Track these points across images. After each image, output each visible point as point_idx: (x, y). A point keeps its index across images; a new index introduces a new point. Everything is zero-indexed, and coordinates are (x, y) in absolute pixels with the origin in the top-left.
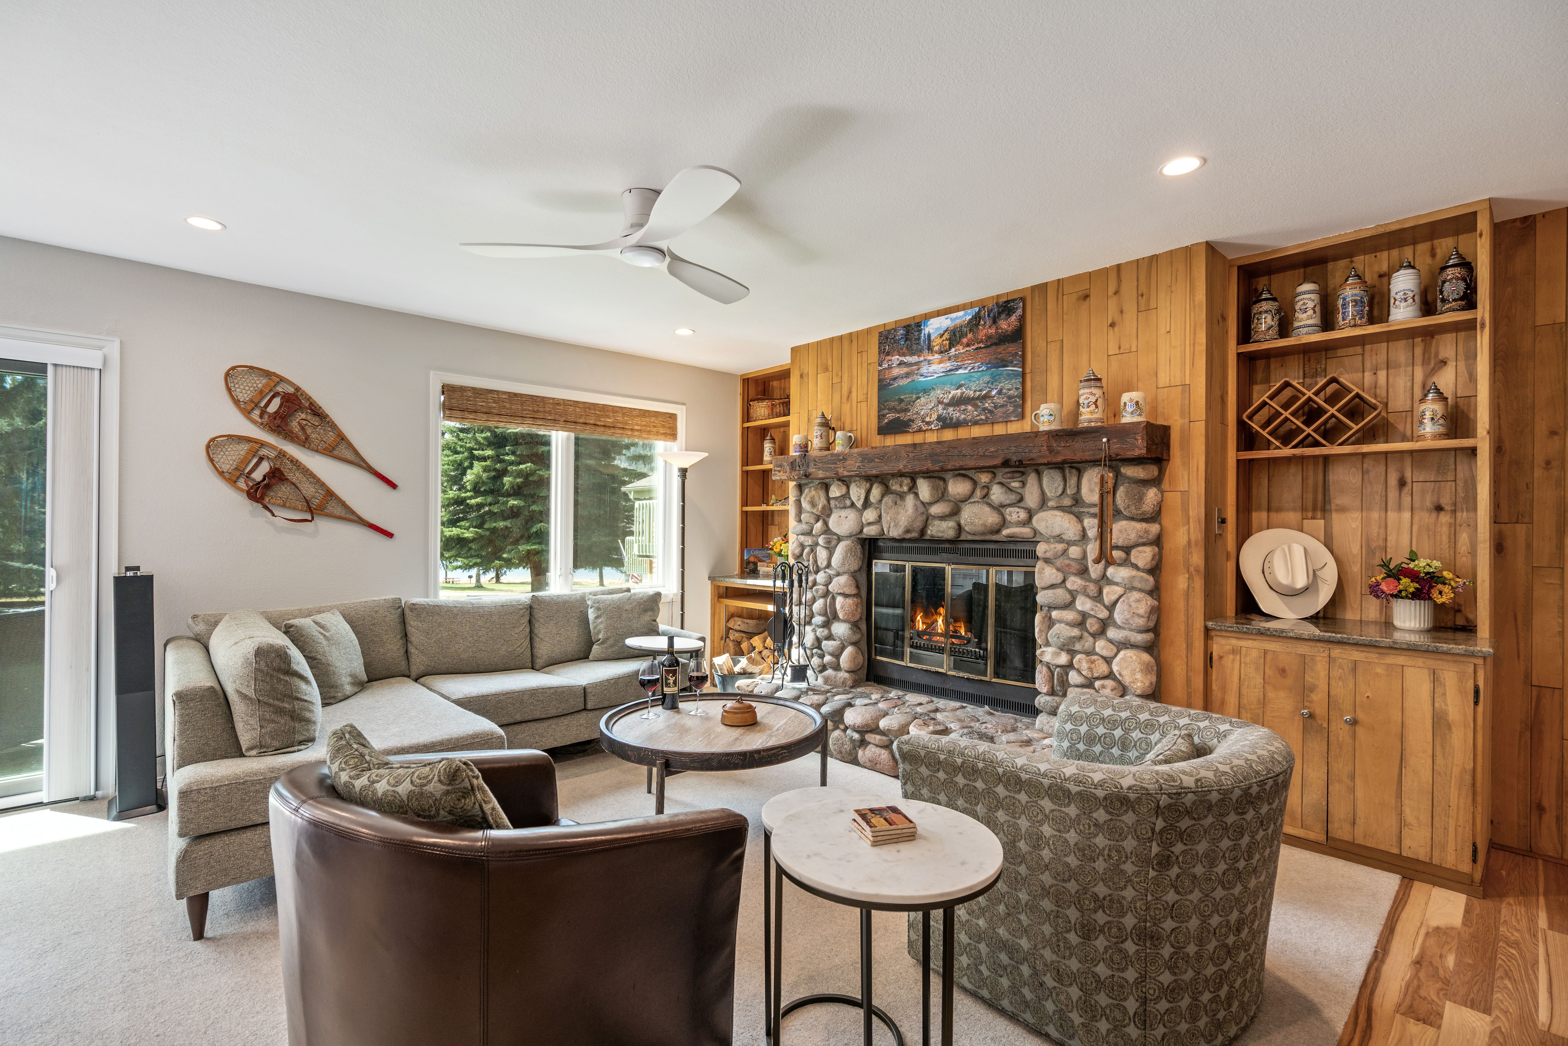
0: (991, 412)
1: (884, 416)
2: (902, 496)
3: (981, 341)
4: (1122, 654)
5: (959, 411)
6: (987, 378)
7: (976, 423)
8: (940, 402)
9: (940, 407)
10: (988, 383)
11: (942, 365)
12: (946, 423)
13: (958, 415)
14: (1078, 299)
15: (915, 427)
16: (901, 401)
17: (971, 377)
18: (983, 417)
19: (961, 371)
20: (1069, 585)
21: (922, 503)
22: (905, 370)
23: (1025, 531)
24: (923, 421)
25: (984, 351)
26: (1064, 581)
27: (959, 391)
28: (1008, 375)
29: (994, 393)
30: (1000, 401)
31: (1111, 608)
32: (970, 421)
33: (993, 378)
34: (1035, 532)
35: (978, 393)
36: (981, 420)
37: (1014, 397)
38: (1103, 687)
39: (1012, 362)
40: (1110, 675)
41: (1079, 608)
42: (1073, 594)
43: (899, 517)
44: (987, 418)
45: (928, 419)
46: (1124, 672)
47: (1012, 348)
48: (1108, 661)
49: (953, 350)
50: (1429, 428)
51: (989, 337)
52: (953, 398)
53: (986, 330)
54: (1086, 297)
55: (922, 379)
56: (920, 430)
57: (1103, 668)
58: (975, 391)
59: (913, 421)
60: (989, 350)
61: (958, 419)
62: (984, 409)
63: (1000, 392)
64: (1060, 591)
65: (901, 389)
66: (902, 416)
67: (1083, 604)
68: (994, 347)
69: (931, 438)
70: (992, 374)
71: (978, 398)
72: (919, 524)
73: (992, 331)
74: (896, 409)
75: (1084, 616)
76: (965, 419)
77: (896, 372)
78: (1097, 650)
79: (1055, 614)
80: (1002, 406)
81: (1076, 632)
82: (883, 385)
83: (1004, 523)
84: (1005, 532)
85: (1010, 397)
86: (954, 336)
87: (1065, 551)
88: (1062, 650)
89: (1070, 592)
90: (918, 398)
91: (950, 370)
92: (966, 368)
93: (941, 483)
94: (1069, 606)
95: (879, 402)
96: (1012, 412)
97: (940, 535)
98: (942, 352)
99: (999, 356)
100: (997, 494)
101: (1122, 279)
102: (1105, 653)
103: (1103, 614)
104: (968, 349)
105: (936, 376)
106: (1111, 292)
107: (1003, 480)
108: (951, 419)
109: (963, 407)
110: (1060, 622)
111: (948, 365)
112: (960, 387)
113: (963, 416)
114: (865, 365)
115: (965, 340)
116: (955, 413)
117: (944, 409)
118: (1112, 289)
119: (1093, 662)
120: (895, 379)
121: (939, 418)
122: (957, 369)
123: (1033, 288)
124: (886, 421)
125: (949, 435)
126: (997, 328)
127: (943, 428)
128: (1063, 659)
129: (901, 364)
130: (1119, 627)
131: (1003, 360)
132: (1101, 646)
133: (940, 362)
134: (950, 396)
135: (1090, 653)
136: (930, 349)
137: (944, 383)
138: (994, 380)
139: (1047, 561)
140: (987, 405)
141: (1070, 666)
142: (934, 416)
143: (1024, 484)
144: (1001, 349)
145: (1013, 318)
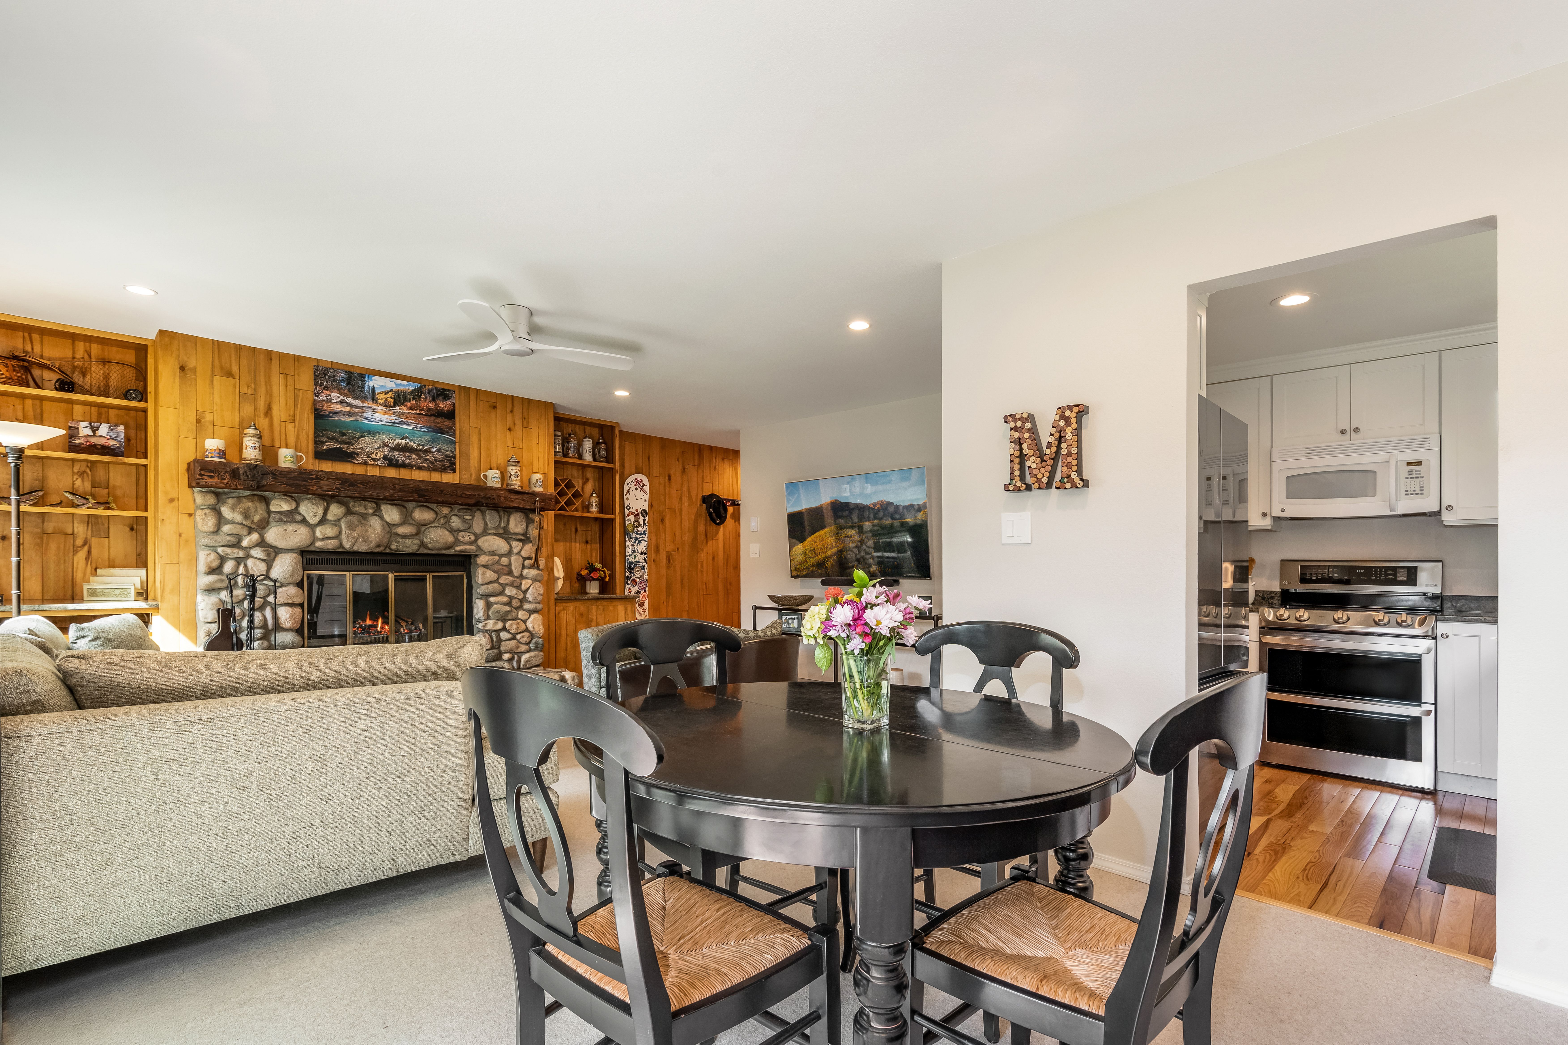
0: (431, 462)
1: (323, 443)
2: (364, 517)
3: (423, 410)
4: (533, 616)
5: (404, 456)
6: (428, 438)
7: (420, 468)
8: (385, 445)
9: (386, 449)
10: (429, 441)
11: (386, 416)
12: (392, 463)
13: (403, 459)
14: (490, 407)
15: (360, 459)
16: (343, 434)
17: (414, 433)
18: (426, 465)
19: (404, 426)
20: (501, 581)
21: (387, 523)
22: (348, 409)
23: (472, 548)
24: (368, 457)
25: (425, 417)
26: (498, 579)
27: (404, 441)
28: (446, 441)
29: (434, 450)
30: (440, 457)
31: (525, 592)
32: (415, 466)
33: (433, 439)
34: (479, 548)
35: (420, 447)
36: (424, 467)
37: (450, 457)
38: (523, 637)
39: (448, 432)
40: (527, 630)
41: (509, 594)
42: (504, 586)
43: (367, 534)
44: (428, 466)
45: (373, 456)
46: (535, 626)
47: (448, 423)
48: (525, 621)
49: (397, 408)
50: (594, 509)
51: (430, 409)
52: (398, 445)
53: (426, 403)
54: (495, 407)
55: (366, 422)
56: (365, 463)
57: (523, 627)
58: (418, 445)
59: (357, 454)
60: (429, 418)
61: (403, 462)
62: (427, 460)
63: (439, 450)
64: (496, 585)
65: (340, 424)
66: (345, 447)
67: (509, 591)
68: (433, 418)
69: (374, 472)
70: (433, 436)
71: (421, 450)
72: (386, 541)
73: (432, 405)
74: (337, 440)
75: (511, 598)
76: (409, 463)
77: (337, 407)
78: (520, 617)
79: (492, 599)
80: (441, 461)
81: (508, 608)
82: (320, 416)
83: (457, 542)
84: (458, 548)
85: (447, 456)
86: (399, 399)
87: (499, 560)
88: (499, 620)
89: (501, 584)
90: (362, 436)
91: (395, 423)
92: (410, 426)
93: (405, 510)
94: (502, 593)
95: (315, 429)
96: (449, 467)
97: (405, 549)
98: (387, 406)
99: (438, 425)
100: (455, 522)
101: (515, 404)
102: (524, 618)
103: (521, 596)
104: (411, 411)
105: (381, 423)
106: (508, 411)
107: (457, 513)
108: (397, 461)
109: (408, 454)
110: (496, 603)
111: (393, 418)
112: (404, 438)
113: (408, 461)
114: (290, 388)
115: (408, 404)
116: (401, 458)
117: (390, 451)
118: (509, 408)
119: (518, 624)
120: (336, 413)
121: (385, 458)
122: (402, 424)
123: (460, 387)
124: (325, 448)
125: (391, 473)
126: (436, 405)
127: (388, 465)
128: (500, 625)
129: (341, 402)
130: (530, 602)
131: (441, 429)
132: (521, 614)
133: (385, 414)
134: (395, 443)
135: (516, 619)
136: (374, 399)
137: (390, 432)
138: (434, 441)
139: (485, 566)
140: (428, 457)
141: (504, 629)
142: (380, 455)
143: (473, 517)
144: (439, 420)
145: (448, 402)
